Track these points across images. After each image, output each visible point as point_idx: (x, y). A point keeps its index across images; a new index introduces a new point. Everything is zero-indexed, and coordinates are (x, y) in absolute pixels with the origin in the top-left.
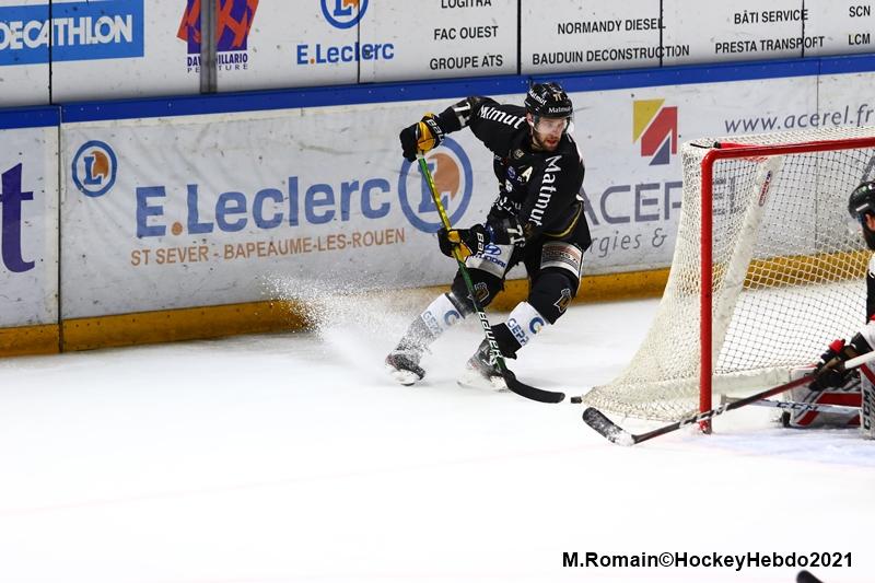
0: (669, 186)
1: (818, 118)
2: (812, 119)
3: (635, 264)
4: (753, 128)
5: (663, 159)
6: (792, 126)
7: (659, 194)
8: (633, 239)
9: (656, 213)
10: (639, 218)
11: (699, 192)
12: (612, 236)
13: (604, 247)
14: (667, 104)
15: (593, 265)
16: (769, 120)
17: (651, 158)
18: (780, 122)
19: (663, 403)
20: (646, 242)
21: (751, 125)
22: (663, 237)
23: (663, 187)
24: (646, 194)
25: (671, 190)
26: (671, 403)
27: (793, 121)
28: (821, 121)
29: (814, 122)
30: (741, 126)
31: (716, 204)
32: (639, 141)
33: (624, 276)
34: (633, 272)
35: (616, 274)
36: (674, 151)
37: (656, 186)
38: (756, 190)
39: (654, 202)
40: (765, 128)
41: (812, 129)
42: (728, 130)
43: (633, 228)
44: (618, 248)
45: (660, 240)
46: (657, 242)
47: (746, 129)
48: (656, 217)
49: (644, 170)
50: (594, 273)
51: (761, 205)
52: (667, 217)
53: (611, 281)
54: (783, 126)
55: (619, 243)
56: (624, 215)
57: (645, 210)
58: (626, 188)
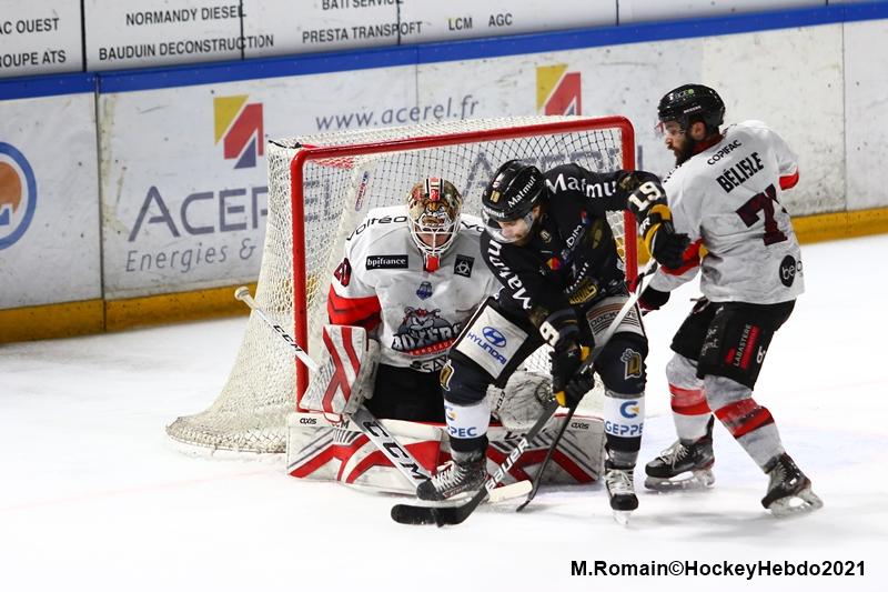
0: (257, 191)
1: (418, 112)
2: (412, 113)
3: (221, 279)
4: (347, 125)
5: (248, 162)
6: (390, 121)
7: (246, 200)
8: (218, 250)
9: (243, 222)
10: (225, 228)
11: (289, 197)
12: (195, 249)
13: (186, 261)
14: (252, 100)
15: (175, 281)
16: (365, 117)
17: (235, 161)
18: (377, 117)
19: (257, 434)
20: (233, 255)
21: (345, 122)
22: (252, 248)
23: (249, 192)
24: (232, 201)
25: (259, 196)
26: (266, 433)
27: (390, 117)
28: (421, 115)
29: (415, 116)
30: (334, 123)
31: (307, 210)
32: (221, 143)
33: (210, 292)
34: (220, 288)
35: (199, 291)
36: (261, 153)
37: (242, 192)
38: (352, 193)
39: (240, 209)
40: (360, 123)
41: (411, 124)
42: (320, 127)
43: (218, 239)
44: (202, 262)
45: (249, 252)
46: (245, 254)
47: (340, 125)
48: (242, 226)
49: (228, 174)
50: (176, 290)
51: (357, 210)
52: (255, 225)
53: (196, 298)
54: (380, 122)
55: (203, 256)
56: (208, 224)
57: (231, 219)
58: (209, 195)
